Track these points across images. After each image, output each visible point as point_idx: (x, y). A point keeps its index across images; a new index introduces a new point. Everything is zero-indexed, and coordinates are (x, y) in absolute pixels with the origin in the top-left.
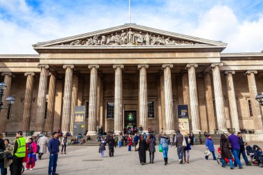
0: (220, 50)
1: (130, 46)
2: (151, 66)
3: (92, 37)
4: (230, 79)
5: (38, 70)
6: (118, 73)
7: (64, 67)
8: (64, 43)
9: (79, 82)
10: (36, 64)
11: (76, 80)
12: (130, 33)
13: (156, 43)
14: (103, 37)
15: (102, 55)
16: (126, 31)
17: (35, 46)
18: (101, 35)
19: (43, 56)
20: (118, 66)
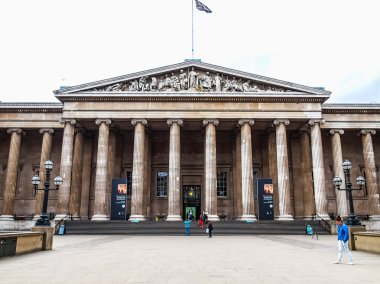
0: (322, 100)
1: (192, 92)
2: (222, 121)
3: (138, 80)
5: (58, 125)
6: (174, 132)
7: (97, 122)
8: (98, 89)
9: (117, 143)
10: (58, 117)
11: (114, 140)
12: (193, 73)
13: (230, 89)
14: (154, 79)
15: (151, 106)
16: (185, 70)
17: (57, 92)
18: (150, 77)
19: (68, 106)
20: (175, 121)
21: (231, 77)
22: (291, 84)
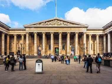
0: (87, 27)
1: (56, 26)
2: (63, 33)
3: (43, 22)
4: (90, 37)
5: (25, 34)
6: (52, 35)
7: (34, 33)
8: (34, 25)
9: (39, 38)
10: (25, 31)
11: (38, 37)
12: (56, 21)
13: (65, 25)
14: (47, 22)
15: (46, 29)
16: (54, 20)
17: (24, 26)
18: (46, 22)
19: (27, 29)
20: (52, 32)
21: (65, 22)
22: (80, 23)
